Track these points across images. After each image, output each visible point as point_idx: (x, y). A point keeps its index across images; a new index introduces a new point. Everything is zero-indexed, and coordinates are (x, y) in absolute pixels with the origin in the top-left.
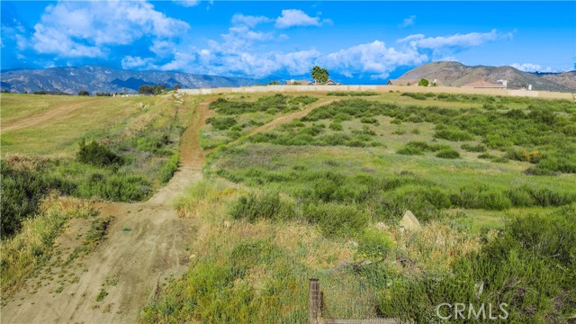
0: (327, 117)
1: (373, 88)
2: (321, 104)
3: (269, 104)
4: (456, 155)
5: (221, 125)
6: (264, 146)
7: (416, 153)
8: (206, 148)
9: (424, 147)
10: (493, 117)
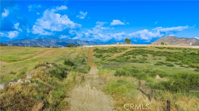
0: (131, 54)
1: (145, 45)
2: (129, 50)
3: (112, 50)
4: (173, 66)
5: (99, 56)
6: (113, 62)
7: (160, 65)
8: (96, 63)
9: (163, 63)
10: (186, 55)
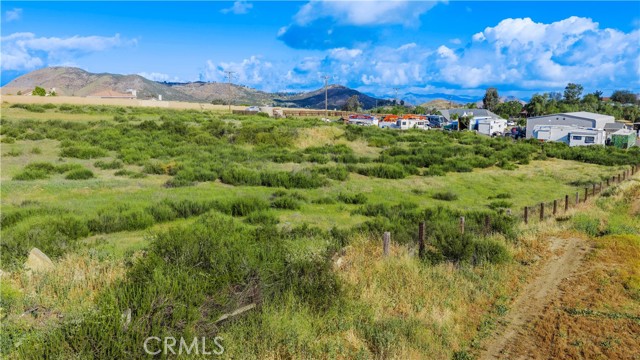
4: (89, 175)
7: (39, 176)
9: (49, 169)
10: (125, 130)
